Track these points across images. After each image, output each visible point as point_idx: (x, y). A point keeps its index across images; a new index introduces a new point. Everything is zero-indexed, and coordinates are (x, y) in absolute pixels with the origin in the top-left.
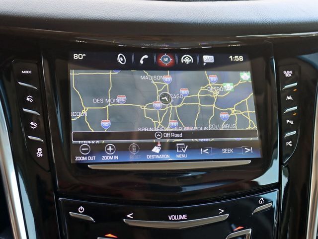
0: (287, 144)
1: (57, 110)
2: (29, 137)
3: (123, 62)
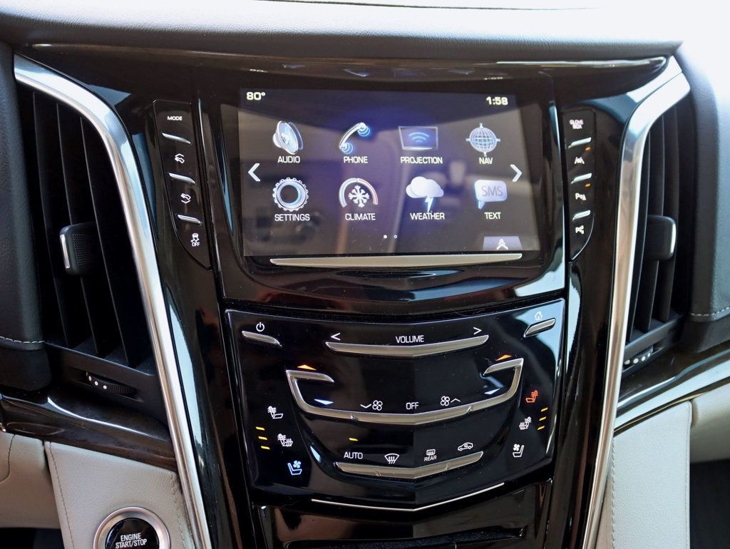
0: (577, 230)
2: (179, 216)
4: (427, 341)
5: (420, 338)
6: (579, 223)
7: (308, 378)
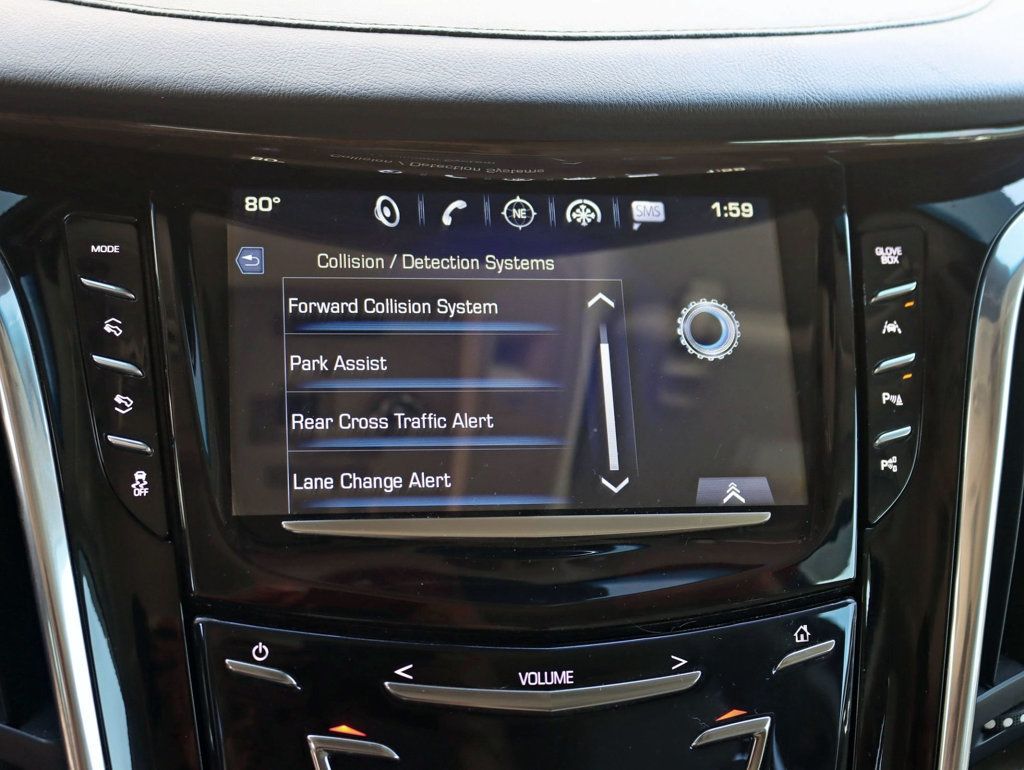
0: (884, 464)
1: (192, 361)
2: (110, 438)
3: (391, 219)
4: (579, 681)
5: (566, 676)
6: (887, 450)
7: (351, 750)
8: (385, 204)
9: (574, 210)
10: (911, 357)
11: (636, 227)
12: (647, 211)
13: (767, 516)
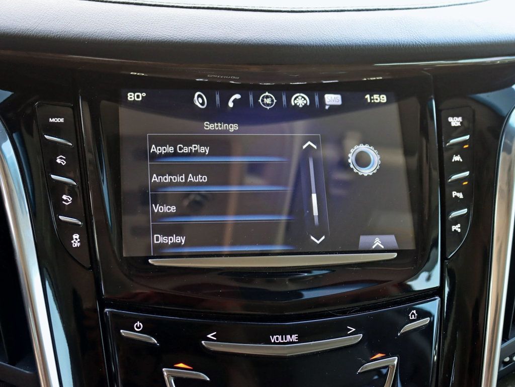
0: (454, 228)
1: (102, 178)
2: (61, 217)
3: (202, 104)
4: (300, 340)
5: (294, 338)
6: (456, 221)
7: (185, 376)
8: (199, 96)
9: (295, 99)
10: (467, 173)
11: (327, 107)
12: (333, 99)
13: (395, 255)
